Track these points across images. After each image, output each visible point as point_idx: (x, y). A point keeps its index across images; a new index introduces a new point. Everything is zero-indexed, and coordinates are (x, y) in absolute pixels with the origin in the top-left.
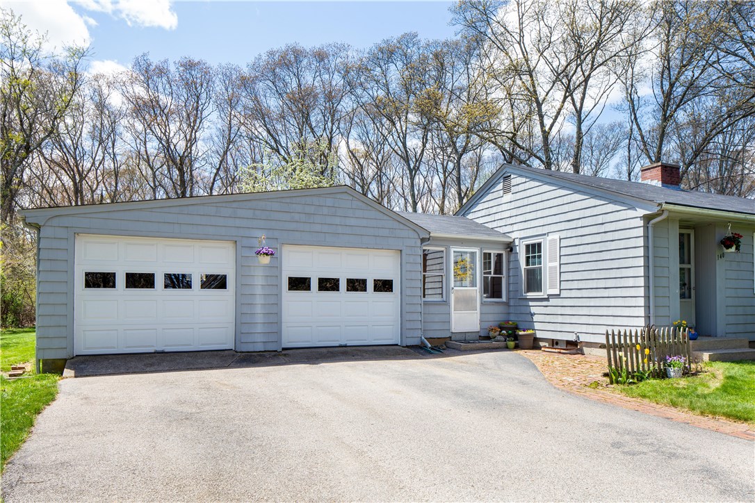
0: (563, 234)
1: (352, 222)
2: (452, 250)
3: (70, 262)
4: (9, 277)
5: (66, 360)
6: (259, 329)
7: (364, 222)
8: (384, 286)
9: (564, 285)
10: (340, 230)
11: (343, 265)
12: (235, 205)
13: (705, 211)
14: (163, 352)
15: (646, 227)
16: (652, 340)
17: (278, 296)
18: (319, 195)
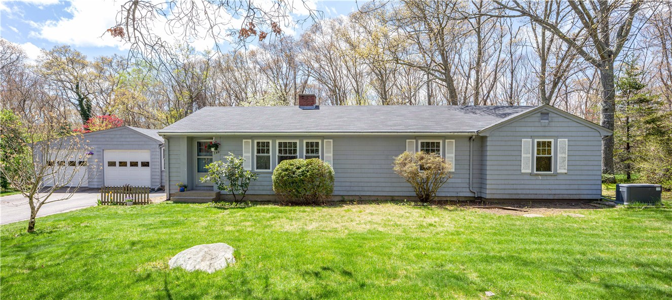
1: (129, 140)
6: (95, 180)
7: (133, 140)
8: (145, 164)
10: (124, 143)
11: (128, 156)
17: (104, 168)
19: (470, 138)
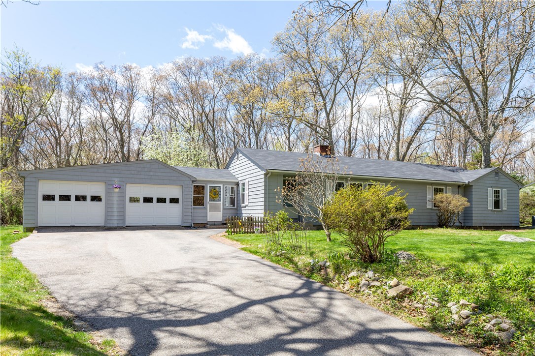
0: (250, 180)
1: (159, 174)
2: (209, 186)
3: (37, 191)
4: (14, 196)
5: (34, 228)
6: (116, 218)
8: (174, 201)
9: (250, 201)
10: (153, 177)
11: (155, 192)
12: (105, 168)
13: (290, 172)
14: (74, 226)
15: (265, 178)
16: (250, 220)
17: (124, 205)
18: (143, 163)
19: (459, 186)
